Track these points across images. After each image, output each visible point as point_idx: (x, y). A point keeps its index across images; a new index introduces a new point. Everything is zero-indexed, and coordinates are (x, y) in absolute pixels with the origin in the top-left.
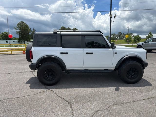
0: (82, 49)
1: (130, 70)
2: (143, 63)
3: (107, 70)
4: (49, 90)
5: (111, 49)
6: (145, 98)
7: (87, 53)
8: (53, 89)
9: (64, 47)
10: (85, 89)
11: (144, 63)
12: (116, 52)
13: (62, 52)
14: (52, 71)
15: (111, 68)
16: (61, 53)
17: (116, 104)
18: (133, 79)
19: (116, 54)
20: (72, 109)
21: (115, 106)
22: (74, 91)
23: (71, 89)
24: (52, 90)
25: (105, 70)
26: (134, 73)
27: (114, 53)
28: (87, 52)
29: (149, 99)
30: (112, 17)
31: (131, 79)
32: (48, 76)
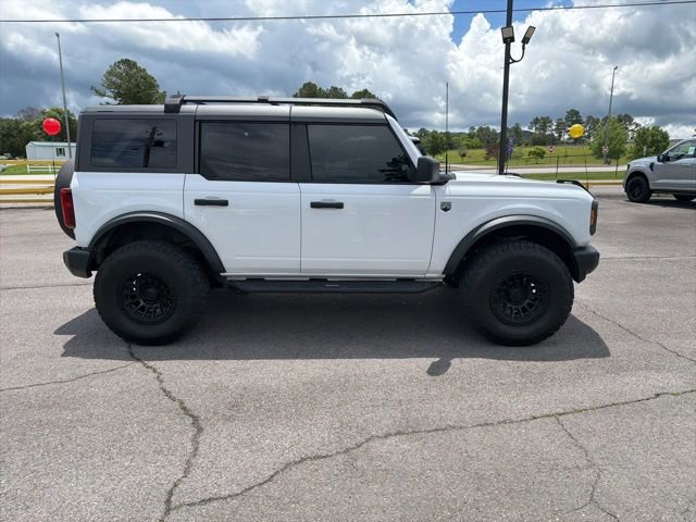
0: (296, 184)
1: (511, 283)
2: (573, 256)
3: (411, 280)
4: (139, 365)
5: (425, 189)
6: (546, 411)
7: (315, 205)
8: (158, 362)
9: (210, 176)
10: (299, 364)
11: (577, 254)
12: (446, 199)
13: (202, 196)
14: (157, 282)
15: (427, 272)
16: (199, 203)
17: (399, 433)
18: (521, 325)
19: (446, 210)
20: (196, 449)
21: (392, 440)
22: (245, 370)
23: (233, 364)
24: (151, 363)
25: (400, 280)
26: (528, 301)
27: (439, 206)
28: (318, 199)
29: (561, 418)
30: (512, 39)
31: (514, 325)
32: (142, 303)
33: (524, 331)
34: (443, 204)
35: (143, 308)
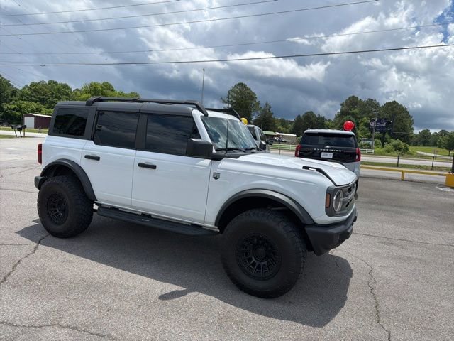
0: (135, 151)
2: (305, 230)
3: (201, 227)
5: (207, 162)
7: (141, 165)
9: (97, 142)
12: (217, 171)
13: (90, 154)
15: (205, 223)
16: (87, 157)
19: (216, 178)
25: (192, 225)
27: (212, 175)
31: (253, 277)
32: (58, 211)
33: (261, 285)
34: (214, 173)
35: (57, 214)
